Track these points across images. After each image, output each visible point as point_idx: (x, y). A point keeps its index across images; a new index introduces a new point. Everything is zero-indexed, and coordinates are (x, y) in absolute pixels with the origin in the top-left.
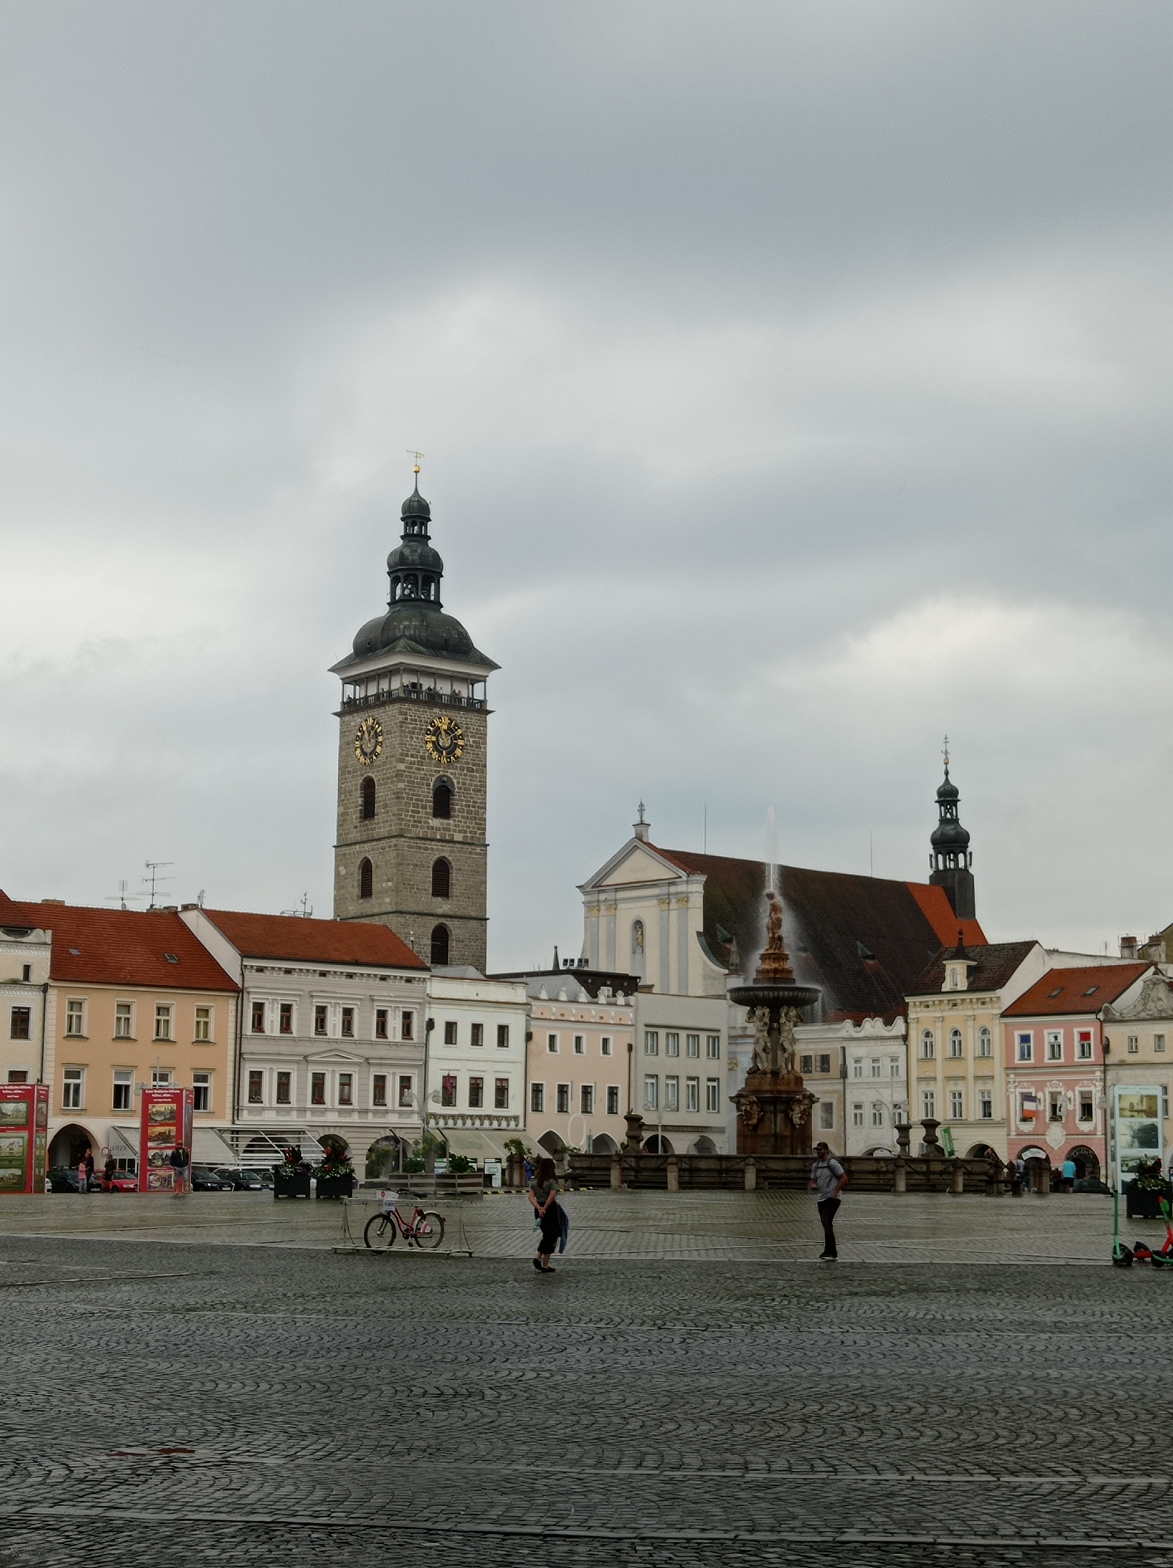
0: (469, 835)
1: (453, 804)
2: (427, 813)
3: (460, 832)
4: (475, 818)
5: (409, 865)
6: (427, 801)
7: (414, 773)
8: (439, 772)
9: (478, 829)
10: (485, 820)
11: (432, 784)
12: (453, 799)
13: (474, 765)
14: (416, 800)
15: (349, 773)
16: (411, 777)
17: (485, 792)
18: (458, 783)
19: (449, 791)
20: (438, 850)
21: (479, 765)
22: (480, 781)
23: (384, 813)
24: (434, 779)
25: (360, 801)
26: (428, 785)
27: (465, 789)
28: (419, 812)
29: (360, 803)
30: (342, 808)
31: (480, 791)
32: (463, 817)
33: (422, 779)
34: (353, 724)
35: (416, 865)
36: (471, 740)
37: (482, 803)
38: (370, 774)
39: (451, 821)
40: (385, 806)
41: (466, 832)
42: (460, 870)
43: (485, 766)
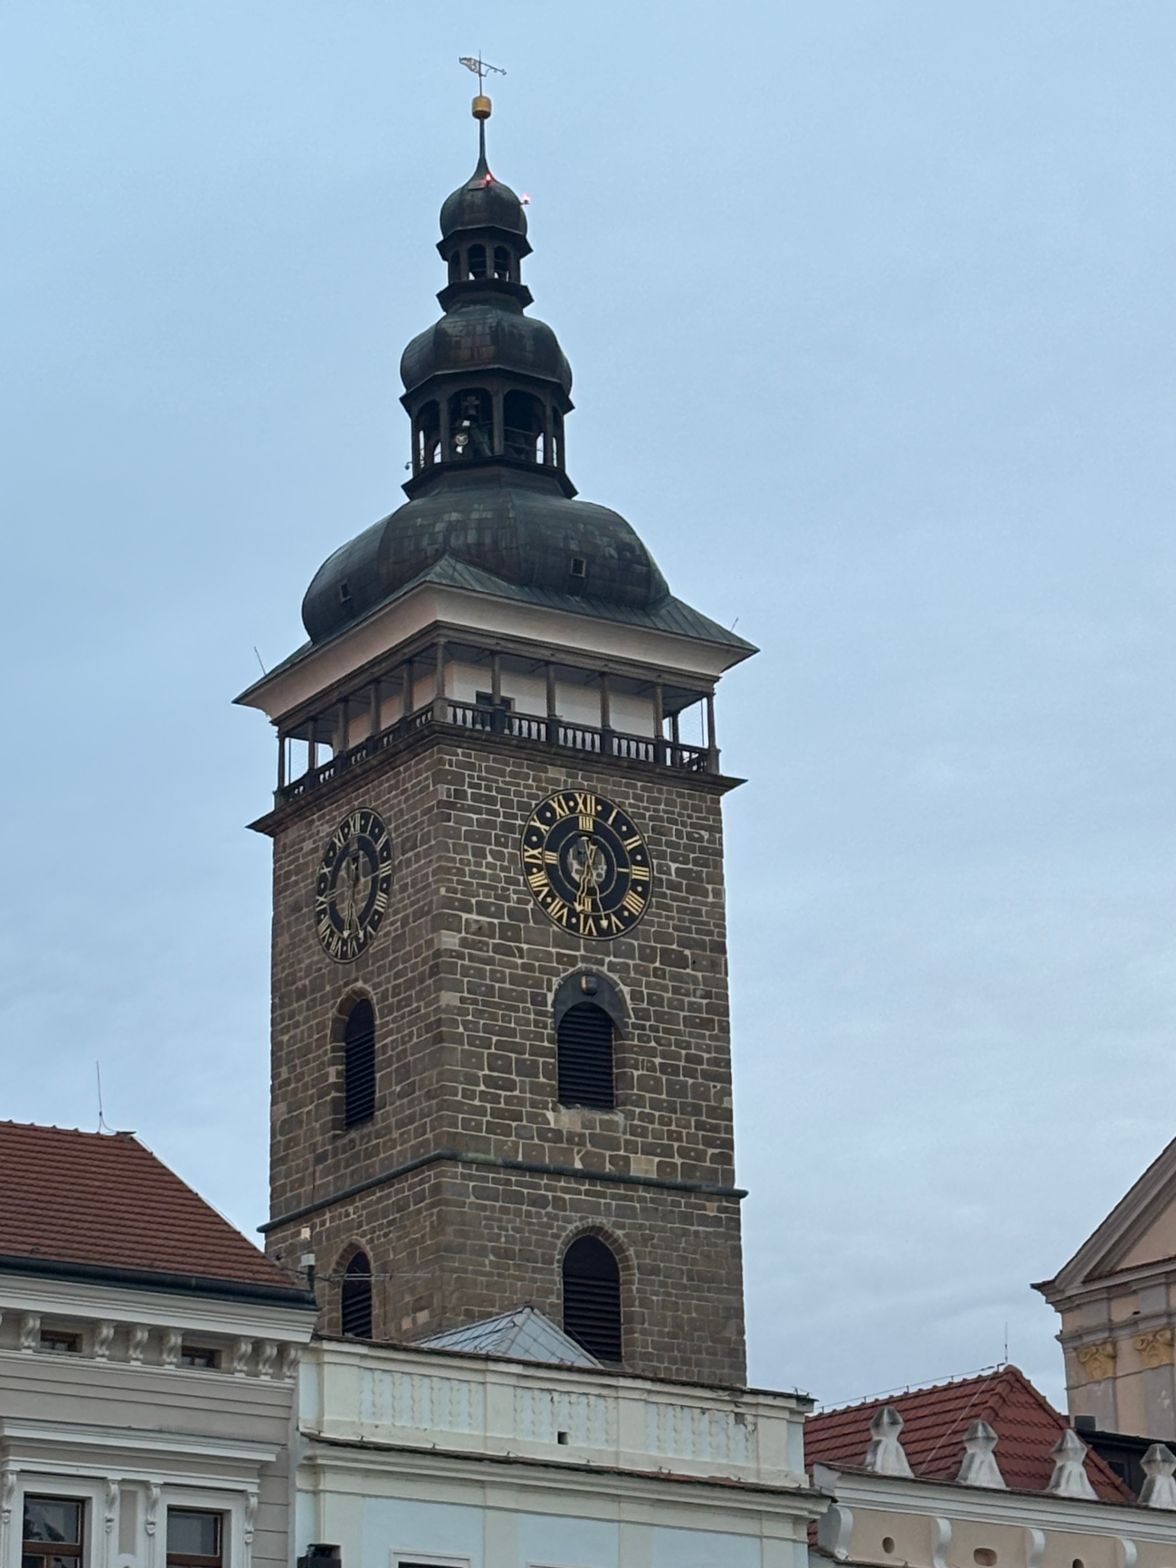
0: (678, 1160)
1: (623, 1063)
2: (536, 1089)
3: (649, 1150)
4: (697, 1110)
5: (483, 1251)
6: (535, 1051)
7: (490, 961)
8: (572, 961)
9: (709, 1142)
10: (728, 1115)
11: (550, 997)
12: (623, 1049)
13: (684, 943)
14: (499, 1045)
15: (301, 994)
16: (480, 974)
17: (725, 1029)
18: (636, 996)
19: (608, 1023)
20: (576, 1206)
21: (702, 945)
22: (707, 995)
23: (400, 1096)
24: (556, 982)
25: (332, 1074)
26: (539, 1000)
27: (660, 1017)
28: (510, 1086)
29: (332, 1079)
30: (283, 1107)
31: (707, 1024)
32: (656, 1105)
33: (514, 980)
34: (308, 845)
35: (508, 1254)
36: (674, 866)
37: (716, 1062)
38: (360, 984)
39: (619, 1118)
40: (404, 1072)
41: (667, 1151)
42: (655, 1271)
43: (722, 949)
